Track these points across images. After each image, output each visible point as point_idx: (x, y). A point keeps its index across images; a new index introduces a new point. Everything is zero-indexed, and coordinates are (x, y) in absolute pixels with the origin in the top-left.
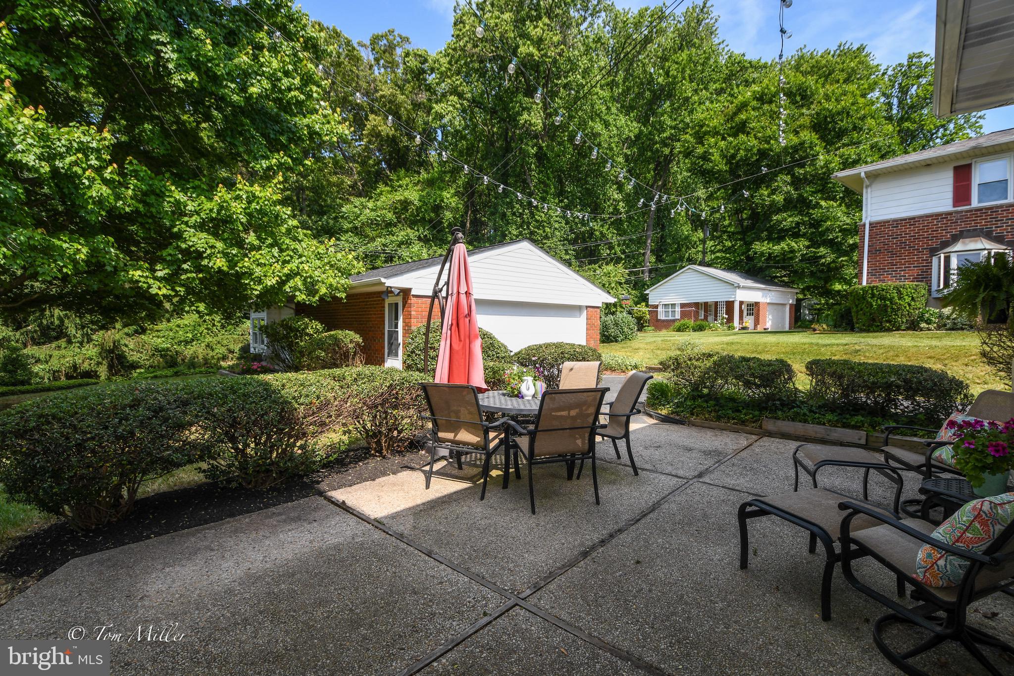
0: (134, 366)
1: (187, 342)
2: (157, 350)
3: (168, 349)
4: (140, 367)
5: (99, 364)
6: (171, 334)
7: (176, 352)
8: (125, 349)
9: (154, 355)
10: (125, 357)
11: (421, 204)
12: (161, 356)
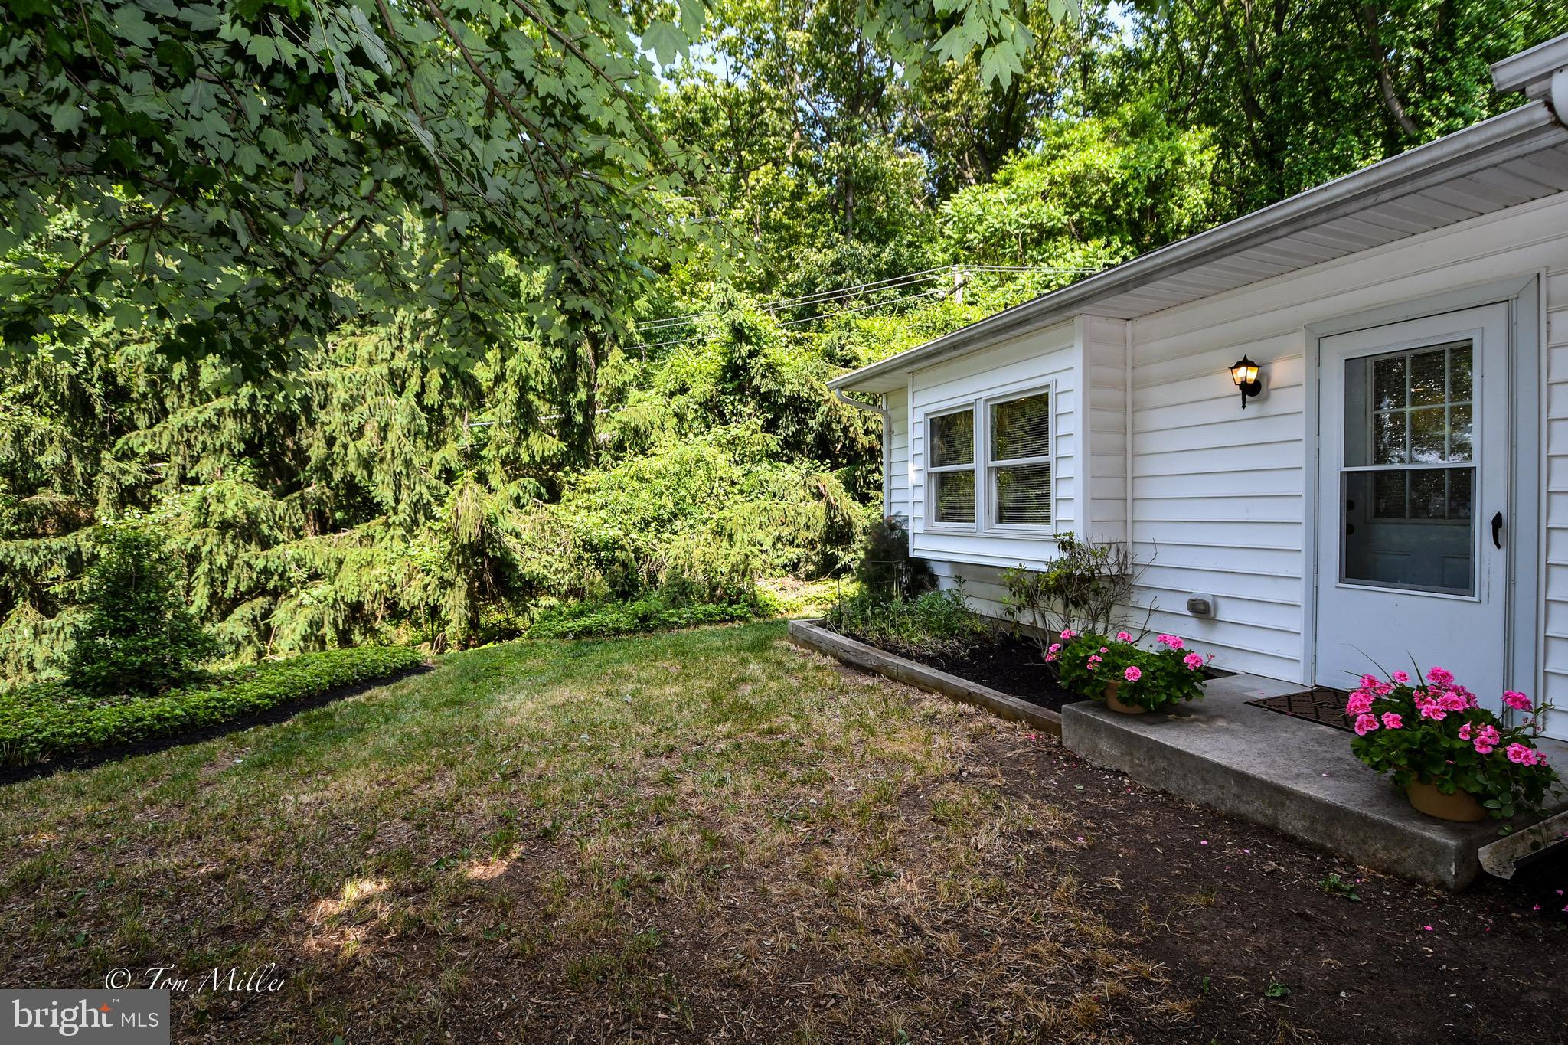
0: (533, 587)
1: (663, 523)
2: (588, 546)
3: (614, 545)
4: (548, 591)
5: (445, 584)
6: (622, 497)
7: (636, 550)
8: (510, 542)
9: (580, 558)
10: (513, 566)
11: (1127, 173)
12: (599, 562)
